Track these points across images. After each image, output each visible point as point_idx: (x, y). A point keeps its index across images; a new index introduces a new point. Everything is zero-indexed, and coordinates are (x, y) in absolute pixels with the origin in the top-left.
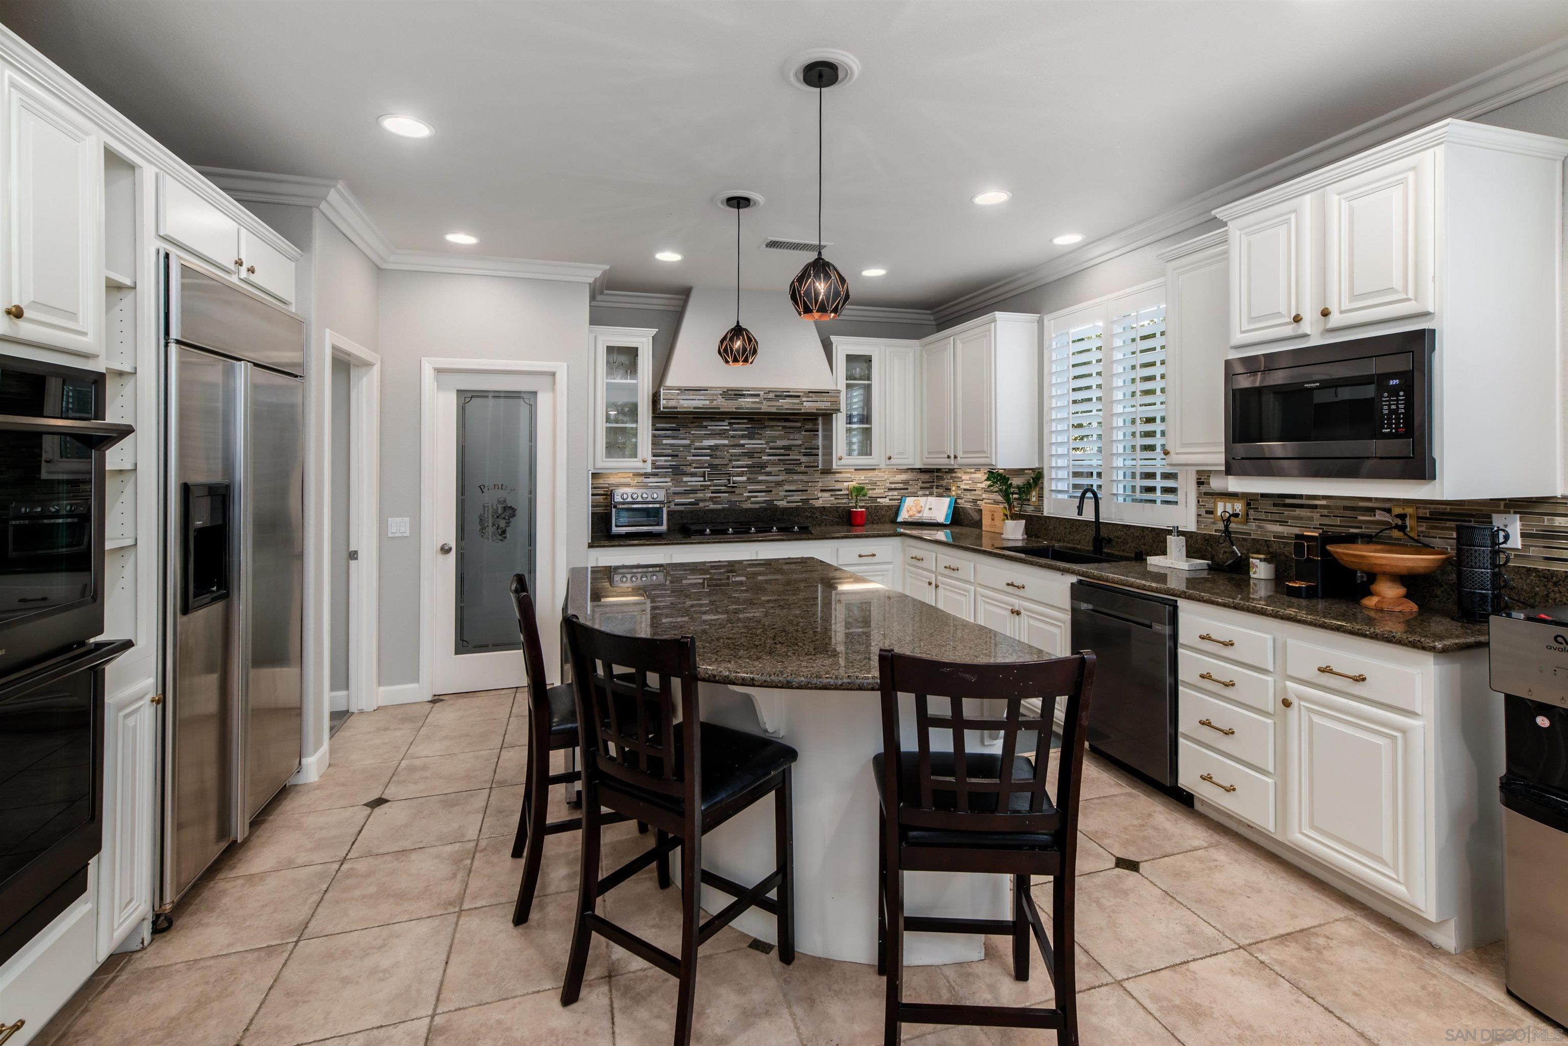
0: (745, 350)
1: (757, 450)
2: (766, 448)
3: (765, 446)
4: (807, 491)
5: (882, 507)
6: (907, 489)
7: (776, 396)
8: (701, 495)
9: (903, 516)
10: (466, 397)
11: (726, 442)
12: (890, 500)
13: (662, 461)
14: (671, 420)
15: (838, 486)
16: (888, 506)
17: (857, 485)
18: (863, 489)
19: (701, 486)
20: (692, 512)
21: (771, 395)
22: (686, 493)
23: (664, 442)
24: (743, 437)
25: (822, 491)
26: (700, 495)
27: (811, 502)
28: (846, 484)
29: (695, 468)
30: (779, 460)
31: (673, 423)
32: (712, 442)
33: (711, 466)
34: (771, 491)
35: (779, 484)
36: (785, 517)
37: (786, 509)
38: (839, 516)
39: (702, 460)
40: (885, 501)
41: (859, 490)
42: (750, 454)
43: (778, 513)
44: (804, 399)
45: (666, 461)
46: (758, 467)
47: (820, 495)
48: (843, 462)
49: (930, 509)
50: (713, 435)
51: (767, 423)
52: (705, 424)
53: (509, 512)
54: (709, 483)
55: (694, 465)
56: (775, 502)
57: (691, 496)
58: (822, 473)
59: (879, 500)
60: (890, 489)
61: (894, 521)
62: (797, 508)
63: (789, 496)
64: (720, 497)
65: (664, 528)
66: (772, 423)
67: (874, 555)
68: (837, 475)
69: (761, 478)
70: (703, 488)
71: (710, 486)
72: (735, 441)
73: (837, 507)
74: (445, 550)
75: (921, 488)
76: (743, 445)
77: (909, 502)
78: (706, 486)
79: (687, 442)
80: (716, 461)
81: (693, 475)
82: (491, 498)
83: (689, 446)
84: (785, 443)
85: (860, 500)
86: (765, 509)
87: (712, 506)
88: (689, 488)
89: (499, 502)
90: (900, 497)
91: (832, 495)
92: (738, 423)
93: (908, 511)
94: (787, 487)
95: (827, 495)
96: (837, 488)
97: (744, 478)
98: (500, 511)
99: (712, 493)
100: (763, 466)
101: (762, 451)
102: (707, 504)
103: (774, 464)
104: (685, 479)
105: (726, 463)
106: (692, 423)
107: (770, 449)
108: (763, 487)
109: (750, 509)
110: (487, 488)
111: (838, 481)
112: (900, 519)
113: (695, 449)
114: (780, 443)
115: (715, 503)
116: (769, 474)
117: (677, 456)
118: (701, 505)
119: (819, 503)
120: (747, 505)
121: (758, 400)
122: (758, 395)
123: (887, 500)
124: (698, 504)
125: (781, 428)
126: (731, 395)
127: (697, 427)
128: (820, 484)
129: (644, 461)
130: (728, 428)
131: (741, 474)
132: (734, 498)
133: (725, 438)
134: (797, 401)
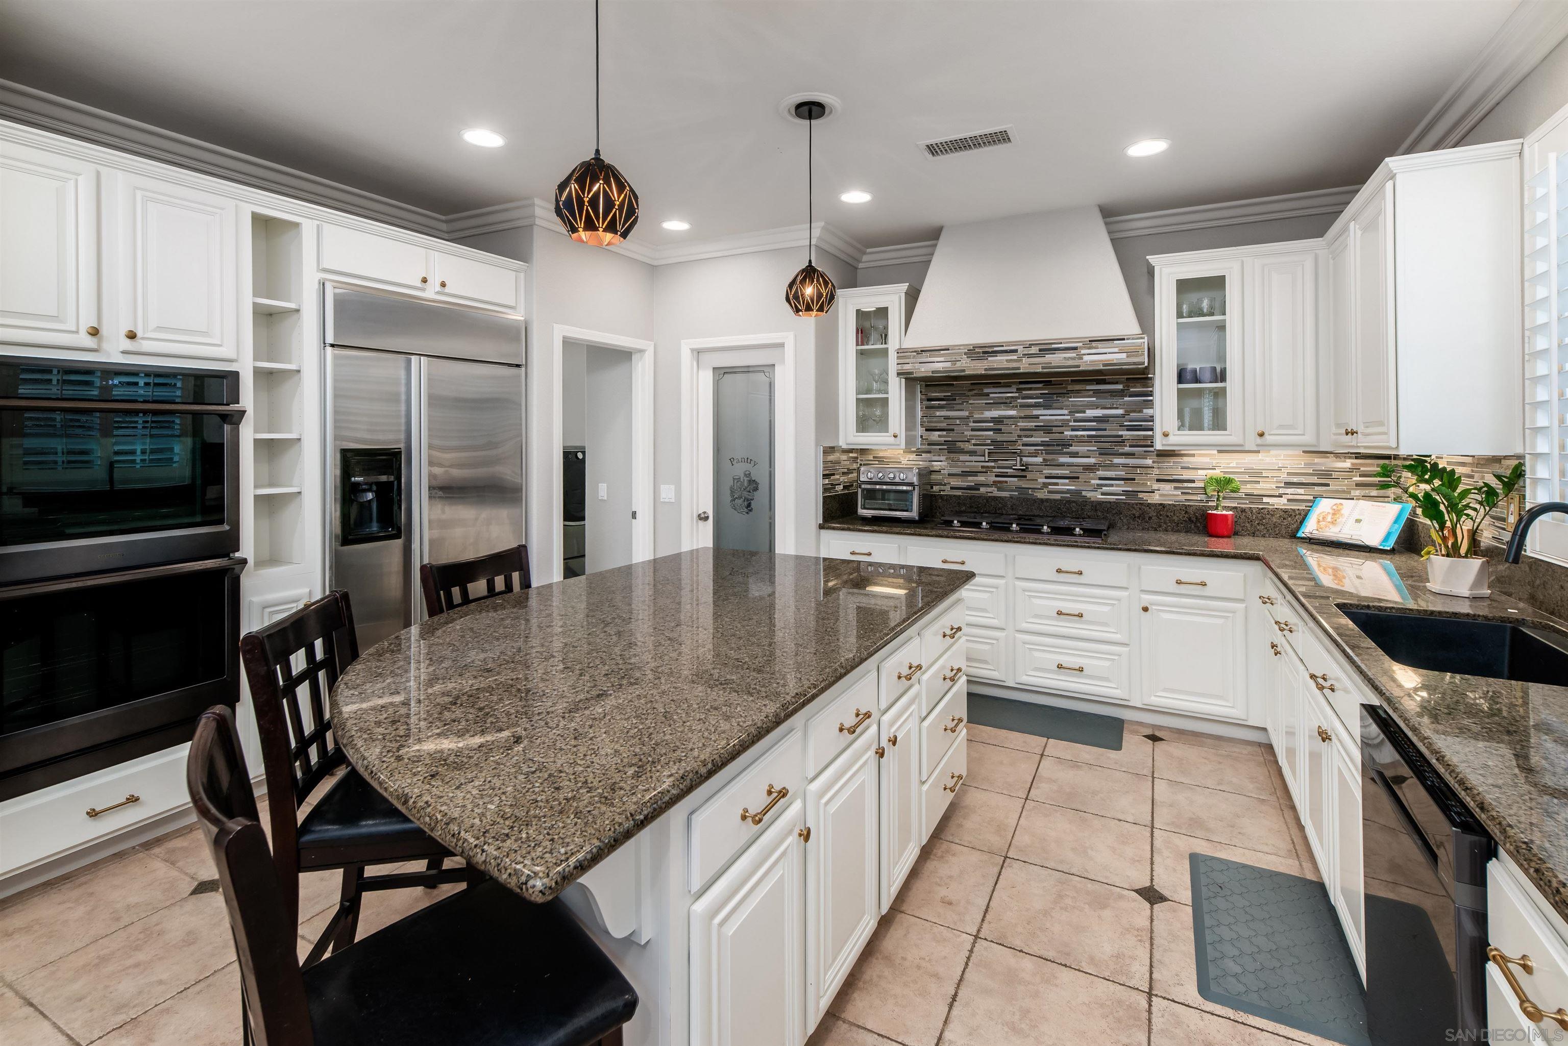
0: (820, 295)
1: (1055, 423)
2: (1069, 421)
3: (1069, 417)
4: (1134, 479)
5: (1272, 513)
6: (1328, 485)
7: (1040, 350)
8: (983, 479)
9: (1310, 528)
10: (721, 373)
11: (1013, 413)
12: (1289, 500)
13: (935, 436)
14: (945, 388)
15: (1186, 475)
16: (1285, 511)
17: (1222, 475)
18: (1229, 481)
19: (982, 467)
20: (971, 498)
21: (1034, 350)
22: (965, 474)
23: (938, 414)
24: (1036, 406)
25: (1158, 480)
26: (981, 478)
27: (1141, 495)
28: (1200, 472)
29: (974, 445)
30: (1089, 436)
31: (947, 391)
32: (995, 413)
33: (994, 442)
34: (1078, 478)
35: (1089, 468)
36: (1099, 514)
37: (1100, 503)
38: (1190, 519)
39: (982, 436)
40: (1280, 503)
41: (1224, 484)
42: (1047, 429)
43: (1088, 507)
44: (1083, 352)
45: (940, 436)
46: (1058, 445)
47: (1156, 486)
48: (1172, 439)
49: (1358, 521)
50: (998, 404)
51: (1070, 388)
52: (986, 391)
53: (753, 485)
54: (993, 464)
55: (973, 442)
56: (1084, 493)
57: (970, 478)
58: (1158, 455)
59: (1265, 500)
60: (1289, 484)
61: (1293, 536)
62: (1117, 503)
63: (1106, 485)
64: (1006, 482)
65: (914, 514)
66: (1078, 387)
67: (1204, 584)
68: (1185, 459)
69: (1063, 460)
70: (984, 470)
71: (994, 467)
72: (1027, 412)
73: (1186, 506)
74: (703, 518)
75: (1358, 485)
76: (1037, 417)
77: (1324, 506)
78: (988, 467)
79: (966, 413)
80: (999, 437)
81: (972, 453)
82: (739, 470)
83: (968, 417)
84: (1099, 413)
85: (1224, 498)
86: (1069, 502)
87: (996, 493)
88: (968, 470)
89: (745, 475)
90: (1311, 498)
91: (1176, 488)
92: (1030, 389)
93: (1319, 522)
94: (1101, 473)
95: (1167, 488)
96: (1184, 477)
97: (1039, 460)
98: (746, 484)
99: (996, 476)
100: (1065, 443)
101: (1065, 424)
102: (989, 489)
103: (1081, 441)
104: (962, 458)
105: (1014, 439)
106: (970, 390)
107: (1075, 421)
108: (1066, 472)
109: (1047, 500)
110: (735, 461)
111: (1188, 468)
112: (1300, 534)
113: (974, 422)
114: (1090, 413)
115: (999, 489)
116: (1075, 455)
117: (953, 430)
118: (983, 490)
119: (1155, 499)
120: (1041, 495)
121: (1015, 357)
122: (1016, 351)
123: (1283, 500)
124: (979, 490)
125: (1091, 393)
126: (979, 353)
127: (976, 395)
128: (1156, 471)
129: (895, 436)
130: (1017, 395)
131: (1035, 454)
132: (1024, 484)
133: (1013, 408)
134: (1072, 354)
